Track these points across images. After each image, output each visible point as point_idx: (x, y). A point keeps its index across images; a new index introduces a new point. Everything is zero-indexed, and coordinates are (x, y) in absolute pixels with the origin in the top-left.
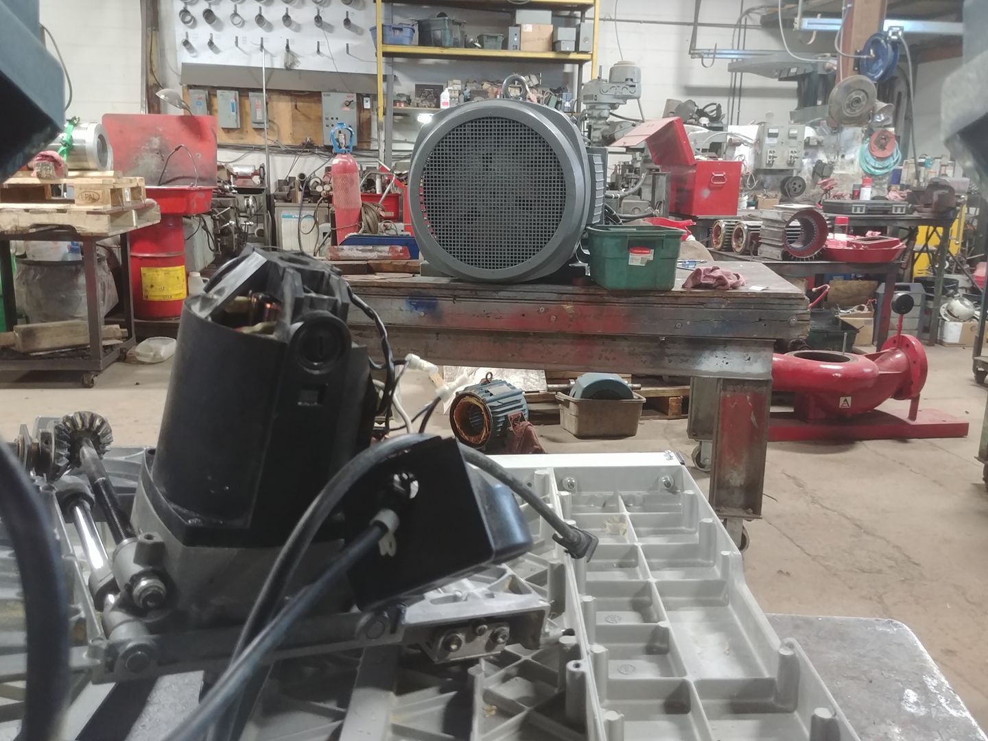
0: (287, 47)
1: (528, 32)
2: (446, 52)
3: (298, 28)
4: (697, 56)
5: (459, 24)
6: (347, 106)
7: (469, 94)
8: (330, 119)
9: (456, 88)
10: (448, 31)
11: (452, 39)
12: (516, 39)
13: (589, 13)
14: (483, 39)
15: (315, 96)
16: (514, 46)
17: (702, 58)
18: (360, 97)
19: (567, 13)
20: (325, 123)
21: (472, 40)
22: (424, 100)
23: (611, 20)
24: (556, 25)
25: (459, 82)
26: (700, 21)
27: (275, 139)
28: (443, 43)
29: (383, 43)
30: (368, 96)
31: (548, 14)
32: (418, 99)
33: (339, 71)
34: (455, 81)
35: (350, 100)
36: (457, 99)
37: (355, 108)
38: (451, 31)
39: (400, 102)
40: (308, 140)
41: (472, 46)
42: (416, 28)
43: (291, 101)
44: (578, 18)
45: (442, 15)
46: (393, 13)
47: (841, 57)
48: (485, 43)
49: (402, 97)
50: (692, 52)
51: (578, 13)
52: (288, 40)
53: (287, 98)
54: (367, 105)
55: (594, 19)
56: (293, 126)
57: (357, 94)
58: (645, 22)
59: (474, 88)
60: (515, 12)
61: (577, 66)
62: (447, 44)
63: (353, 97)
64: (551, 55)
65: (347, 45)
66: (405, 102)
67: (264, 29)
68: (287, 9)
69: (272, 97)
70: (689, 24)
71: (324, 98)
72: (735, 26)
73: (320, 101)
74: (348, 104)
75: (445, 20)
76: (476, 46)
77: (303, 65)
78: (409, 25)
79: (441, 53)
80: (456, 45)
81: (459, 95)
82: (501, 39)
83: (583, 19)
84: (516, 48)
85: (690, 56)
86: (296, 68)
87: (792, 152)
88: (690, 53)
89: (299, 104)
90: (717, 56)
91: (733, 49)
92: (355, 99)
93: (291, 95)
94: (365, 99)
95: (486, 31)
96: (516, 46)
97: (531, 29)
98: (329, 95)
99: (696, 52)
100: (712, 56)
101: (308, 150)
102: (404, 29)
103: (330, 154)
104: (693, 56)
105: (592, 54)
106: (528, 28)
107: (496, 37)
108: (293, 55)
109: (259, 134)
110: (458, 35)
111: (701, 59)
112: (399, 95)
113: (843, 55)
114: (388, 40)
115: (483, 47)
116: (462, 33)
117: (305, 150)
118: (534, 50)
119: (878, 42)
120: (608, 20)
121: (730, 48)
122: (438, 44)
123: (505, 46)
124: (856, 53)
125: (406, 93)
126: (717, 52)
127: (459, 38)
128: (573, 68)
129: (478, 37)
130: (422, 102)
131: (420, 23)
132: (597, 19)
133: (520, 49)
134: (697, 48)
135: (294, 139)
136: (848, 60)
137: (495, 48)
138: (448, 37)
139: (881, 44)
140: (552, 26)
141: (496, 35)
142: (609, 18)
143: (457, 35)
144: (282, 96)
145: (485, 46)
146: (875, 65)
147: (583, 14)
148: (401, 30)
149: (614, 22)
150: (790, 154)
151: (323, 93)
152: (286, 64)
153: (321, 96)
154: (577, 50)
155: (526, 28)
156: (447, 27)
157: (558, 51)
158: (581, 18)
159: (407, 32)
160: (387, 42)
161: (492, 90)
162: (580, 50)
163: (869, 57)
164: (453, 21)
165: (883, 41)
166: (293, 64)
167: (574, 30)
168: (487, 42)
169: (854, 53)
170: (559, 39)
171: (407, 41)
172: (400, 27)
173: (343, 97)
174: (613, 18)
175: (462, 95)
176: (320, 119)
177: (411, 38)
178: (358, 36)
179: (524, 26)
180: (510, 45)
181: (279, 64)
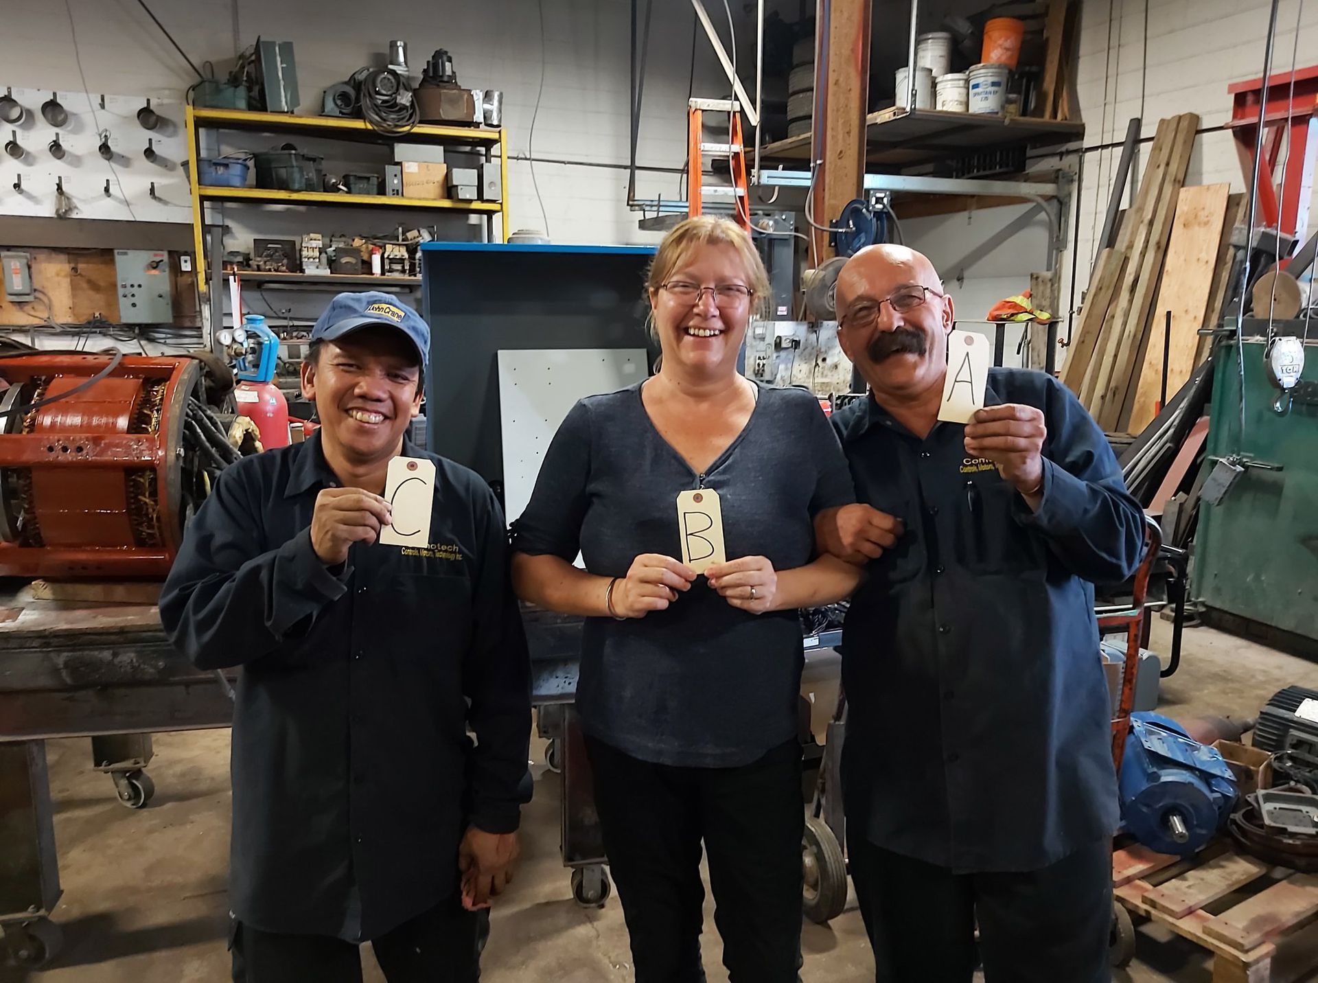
0: (59, 187)
1: (412, 173)
2: (295, 196)
3: (77, 161)
4: (637, 208)
5: (314, 160)
6: (154, 268)
7: (334, 254)
8: (128, 286)
9: (314, 246)
10: (296, 170)
11: (304, 181)
12: (396, 182)
13: (495, 150)
14: (349, 180)
15: (106, 255)
16: (393, 190)
17: (644, 211)
18: (175, 256)
19: (468, 149)
20: (121, 291)
21: (334, 181)
22: (268, 261)
23: (526, 159)
24: (450, 164)
25: (319, 236)
26: (637, 164)
27: (45, 315)
28: (290, 186)
29: (199, 184)
30: (186, 254)
31: (439, 150)
32: (259, 259)
33: (138, 220)
34: (312, 235)
35: (158, 259)
36: (317, 260)
37: (167, 270)
38: (301, 169)
39: (232, 263)
40: (97, 314)
41: (335, 189)
42: (251, 163)
43: (69, 262)
44: (482, 155)
45: (289, 147)
46: (219, 143)
47: (813, 228)
48: (352, 186)
49: (236, 256)
50: (631, 203)
51: (483, 150)
52: (60, 178)
53: (63, 257)
54: (186, 267)
55: (500, 157)
56: (74, 296)
57: (170, 253)
58: (569, 163)
59: (341, 245)
60: (393, 145)
61: (485, 217)
62: (297, 186)
63: (162, 255)
64: (446, 204)
65: (152, 183)
66: (239, 264)
67: (21, 161)
68: (57, 134)
69: (38, 256)
70: (625, 167)
71: (119, 259)
72: (682, 171)
73: (112, 261)
74: (155, 265)
75: (291, 154)
76: (340, 189)
77: (86, 211)
78: (239, 159)
79: (288, 198)
80: (310, 188)
81: (320, 254)
82: (374, 181)
83: (488, 156)
84: (396, 193)
85: (629, 207)
86: (74, 216)
87: (759, 358)
88: (628, 205)
89: (81, 266)
90: (661, 209)
91: (681, 200)
92: (165, 256)
93: (69, 254)
94: (183, 258)
95: (355, 169)
96: (398, 191)
97: (417, 168)
98: (126, 254)
99: (636, 203)
100: (655, 208)
101: (98, 330)
102: (230, 165)
103: (133, 335)
104: (633, 208)
105: (501, 204)
106: (411, 168)
107: (368, 179)
108: (68, 198)
109: (21, 309)
110: (312, 175)
111: (642, 212)
112: (232, 253)
113: (815, 228)
114: (207, 179)
115: (349, 192)
116: (319, 171)
117: (94, 330)
118: (423, 196)
119: (859, 211)
120: (521, 159)
121: (679, 199)
122: (283, 186)
123: (382, 191)
124: (832, 225)
125: (242, 249)
126: (661, 203)
127: (315, 177)
128: (481, 219)
129: (344, 177)
130: (265, 262)
131: (256, 156)
132: (504, 157)
133: (403, 195)
134: (636, 198)
135: (74, 315)
136: (822, 234)
137: (368, 193)
138: (297, 176)
139: (863, 214)
140: (445, 165)
141: (368, 175)
142: (523, 156)
143: (310, 175)
144: (54, 255)
145: (353, 190)
146: (857, 240)
147: (488, 150)
148: (226, 166)
149: (529, 162)
150: (758, 361)
151: (116, 251)
152: (57, 211)
153: (113, 255)
154: (480, 197)
155: (408, 167)
156: (294, 163)
157: (455, 198)
158: (486, 155)
159: (236, 170)
160: (207, 183)
161: (367, 248)
162: (485, 198)
163: (848, 230)
164: (303, 156)
165: (864, 210)
166: (70, 210)
167: (475, 171)
168: (355, 184)
169: (829, 224)
170: (455, 183)
171: (237, 181)
172: (225, 161)
173: (146, 257)
174: (528, 157)
175: (324, 255)
176: (114, 285)
177: (244, 178)
178: (168, 172)
179: (405, 165)
180: (389, 189)
181: (47, 209)
